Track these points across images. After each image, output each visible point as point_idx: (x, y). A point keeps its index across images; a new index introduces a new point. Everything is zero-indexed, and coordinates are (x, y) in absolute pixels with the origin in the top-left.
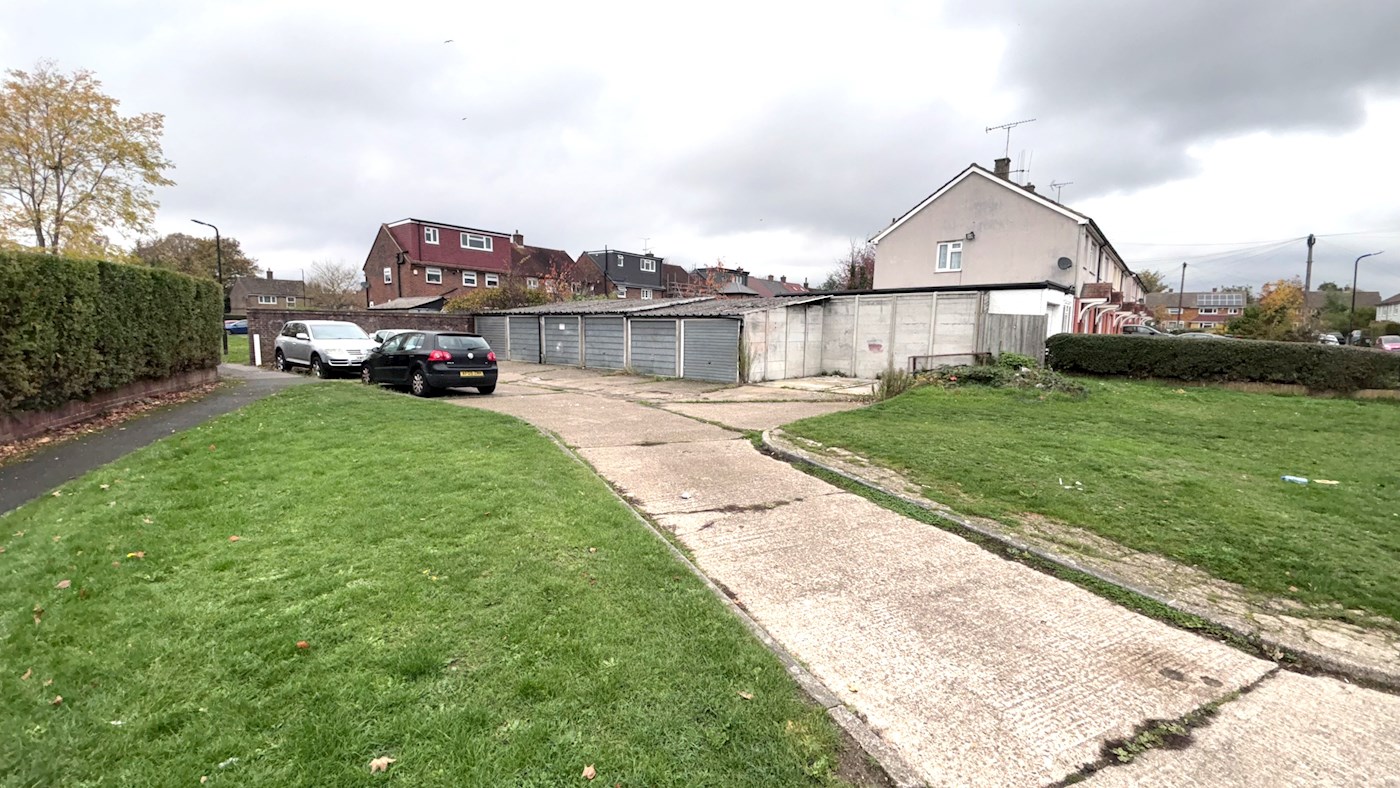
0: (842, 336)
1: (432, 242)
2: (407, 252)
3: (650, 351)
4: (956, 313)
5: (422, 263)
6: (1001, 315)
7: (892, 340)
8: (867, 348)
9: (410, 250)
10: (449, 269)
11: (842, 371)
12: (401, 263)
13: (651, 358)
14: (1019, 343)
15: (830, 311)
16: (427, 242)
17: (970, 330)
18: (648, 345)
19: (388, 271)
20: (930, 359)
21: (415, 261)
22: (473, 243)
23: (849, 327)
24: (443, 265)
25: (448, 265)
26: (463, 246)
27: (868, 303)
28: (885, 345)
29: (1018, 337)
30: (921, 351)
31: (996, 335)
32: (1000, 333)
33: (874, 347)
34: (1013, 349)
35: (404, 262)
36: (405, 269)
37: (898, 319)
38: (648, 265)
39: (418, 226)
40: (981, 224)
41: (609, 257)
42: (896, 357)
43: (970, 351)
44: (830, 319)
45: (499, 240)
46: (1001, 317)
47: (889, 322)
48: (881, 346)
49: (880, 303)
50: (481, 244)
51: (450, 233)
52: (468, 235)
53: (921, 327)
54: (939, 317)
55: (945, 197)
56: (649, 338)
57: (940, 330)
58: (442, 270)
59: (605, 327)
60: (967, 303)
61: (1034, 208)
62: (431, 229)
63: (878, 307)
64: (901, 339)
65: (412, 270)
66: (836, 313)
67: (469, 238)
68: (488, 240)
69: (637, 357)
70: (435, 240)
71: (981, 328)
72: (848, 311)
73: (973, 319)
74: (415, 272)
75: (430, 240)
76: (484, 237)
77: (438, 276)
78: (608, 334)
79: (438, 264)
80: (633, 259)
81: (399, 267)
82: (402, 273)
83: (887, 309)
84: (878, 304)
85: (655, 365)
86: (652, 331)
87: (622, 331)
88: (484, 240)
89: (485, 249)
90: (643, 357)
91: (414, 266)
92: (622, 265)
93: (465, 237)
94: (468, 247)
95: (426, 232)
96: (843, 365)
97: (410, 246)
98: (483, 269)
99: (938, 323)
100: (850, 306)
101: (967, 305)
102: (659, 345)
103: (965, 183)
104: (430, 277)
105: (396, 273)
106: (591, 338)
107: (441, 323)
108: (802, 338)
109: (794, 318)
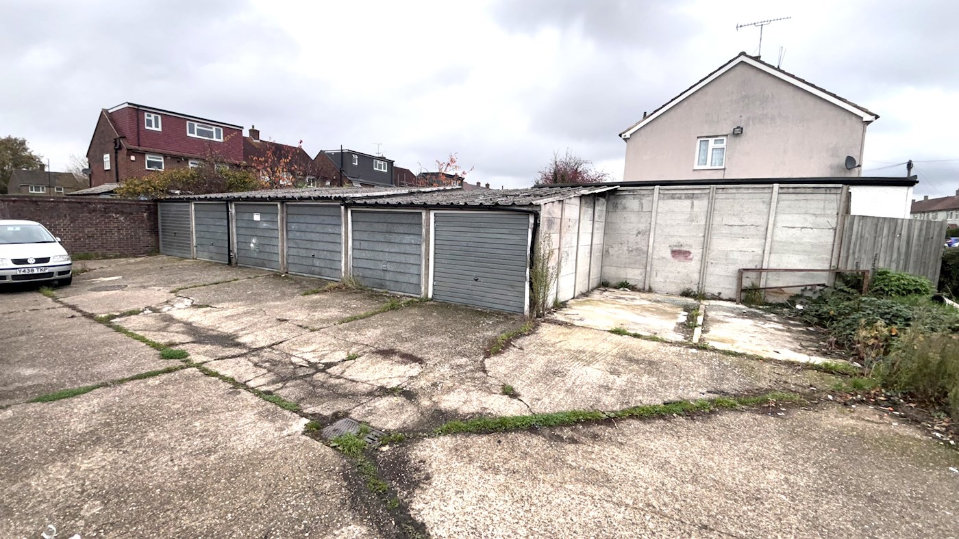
0: (632, 238)
1: (153, 128)
2: (125, 137)
3: (380, 256)
4: (806, 213)
5: (141, 149)
6: (878, 218)
7: (705, 246)
8: (668, 255)
9: (127, 134)
10: (173, 157)
11: (631, 283)
12: (118, 149)
13: (382, 266)
14: (903, 257)
15: (615, 206)
16: (148, 128)
17: (828, 237)
18: (379, 247)
19: (107, 157)
20: (764, 274)
21: (133, 147)
22: (200, 132)
23: (642, 227)
24: (165, 152)
25: (172, 153)
26: (189, 135)
27: (673, 197)
28: (696, 252)
29: (903, 250)
30: (750, 261)
31: (868, 244)
32: (875, 242)
33: (680, 253)
34: (894, 266)
35: (120, 148)
36: (122, 155)
37: (717, 220)
38: (380, 166)
39: (137, 111)
40: (749, 118)
41: (344, 157)
42: (711, 269)
43: (826, 266)
44: (617, 217)
45: (232, 131)
46: (878, 222)
47: (703, 223)
48: (689, 253)
49: (691, 197)
51: (174, 121)
52: (196, 124)
53: (752, 230)
54: (781, 217)
55: (707, 89)
56: (380, 237)
57: (781, 235)
58: (165, 157)
59: (315, 219)
60: (825, 200)
61: (811, 101)
62: (153, 115)
64: (719, 244)
65: (129, 155)
66: (625, 208)
69: (361, 264)
70: (157, 126)
71: (846, 234)
72: (641, 205)
73: (834, 222)
74: (133, 158)
75: (151, 127)
76: (214, 128)
77: (161, 163)
78: (319, 228)
79: (160, 151)
80: (367, 160)
81: (116, 153)
82: (119, 159)
83: (701, 205)
84: (686, 198)
85: (389, 276)
86: (383, 227)
87: (340, 225)
88: (214, 130)
90: (370, 265)
91: (131, 152)
92: (356, 164)
93: (192, 126)
94: (195, 136)
95: (146, 117)
96: (633, 275)
97: (128, 129)
99: (779, 225)
100: (645, 201)
101: (825, 206)
102: (395, 249)
103: (732, 74)
104: (151, 164)
105: (115, 161)
106: (291, 235)
107: (106, 211)
108: (590, 240)
109: (585, 213)
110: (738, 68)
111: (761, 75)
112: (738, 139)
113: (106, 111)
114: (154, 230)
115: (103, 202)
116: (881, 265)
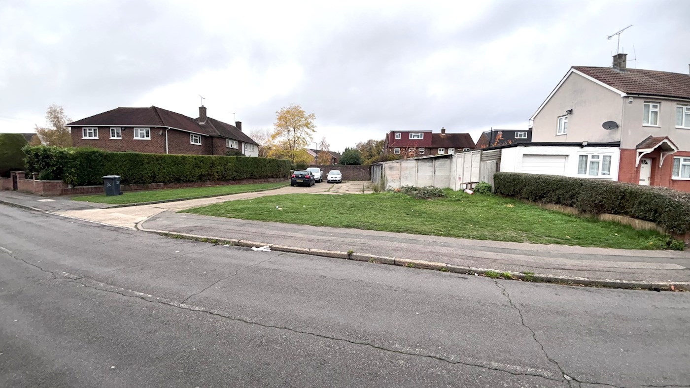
0: (454, 173)
5: (393, 146)
8: (458, 179)
9: (390, 142)
14: (488, 177)
17: (478, 171)
20: (473, 184)
21: (391, 146)
23: (455, 169)
25: (404, 146)
26: (410, 138)
30: (468, 181)
31: (483, 173)
38: (521, 135)
39: (393, 133)
40: (576, 103)
41: (492, 134)
44: (452, 165)
46: (485, 163)
47: (463, 166)
48: (461, 178)
49: (461, 157)
50: (418, 136)
51: (405, 134)
53: (469, 169)
54: (472, 164)
55: (561, 89)
57: (472, 169)
62: (398, 134)
64: (465, 174)
66: (453, 162)
67: (413, 135)
68: (421, 134)
73: (479, 164)
74: (390, 150)
75: (397, 138)
77: (399, 151)
79: (399, 146)
83: (463, 160)
89: (420, 138)
93: (411, 135)
95: (396, 135)
98: (417, 146)
100: (455, 158)
104: (396, 152)
105: (387, 151)
107: (360, 169)
108: (432, 173)
109: (422, 165)
111: (581, 78)
112: (571, 116)
113: (388, 133)
114: (370, 174)
116: (484, 181)
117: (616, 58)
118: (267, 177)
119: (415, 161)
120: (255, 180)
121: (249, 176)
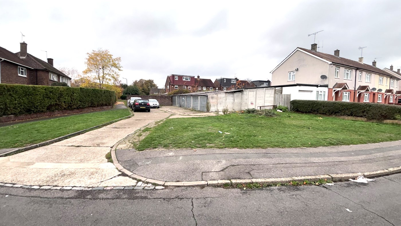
0: (245, 101)
1: (176, 79)
3: (195, 104)
4: (269, 94)
5: (174, 84)
7: (255, 101)
8: (250, 104)
9: (171, 81)
12: (170, 85)
14: (284, 102)
15: (243, 93)
16: (175, 79)
17: (272, 99)
20: (264, 107)
21: (172, 84)
23: (246, 98)
24: (178, 84)
25: (180, 84)
27: (251, 91)
28: (254, 103)
29: (284, 101)
30: (262, 105)
31: (278, 100)
32: (279, 100)
33: (252, 103)
34: (282, 104)
36: (171, 85)
37: (257, 96)
38: (234, 81)
39: (173, 76)
40: (300, 66)
41: (222, 80)
43: (272, 105)
44: (243, 96)
45: (192, 78)
46: (280, 95)
47: (255, 97)
49: (253, 91)
50: (187, 79)
51: (180, 77)
53: (262, 98)
54: (266, 95)
56: (195, 101)
57: (266, 99)
58: (178, 86)
62: (176, 77)
63: (253, 92)
64: (258, 101)
67: (185, 78)
68: (189, 78)
71: (275, 98)
72: (246, 94)
73: (273, 96)
74: (172, 86)
78: (189, 100)
80: (229, 80)
83: (255, 93)
85: (196, 107)
86: (195, 99)
87: (191, 99)
88: (188, 78)
89: (188, 80)
90: (194, 106)
91: (172, 85)
92: (225, 82)
93: (184, 78)
94: (184, 80)
95: (175, 77)
98: (187, 85)
100: (247, 92)
101: (272, 92)
103: (296, 53)
104: (176, 87)
105: (169, 87)
106: (187, 101)
107: (165, 98)
108: (232, 101)
109: (228, 96)
110: (298, 51)
111: (303, 53)
112: (297, 72)
113: (168, 76)
114: (172, 101)
115: (165, 96)
116: (281, 104)
117: (313, 46)
118: (102, 105)
119: (224, 94)
120: (95, 108)
121: (90, 105)
